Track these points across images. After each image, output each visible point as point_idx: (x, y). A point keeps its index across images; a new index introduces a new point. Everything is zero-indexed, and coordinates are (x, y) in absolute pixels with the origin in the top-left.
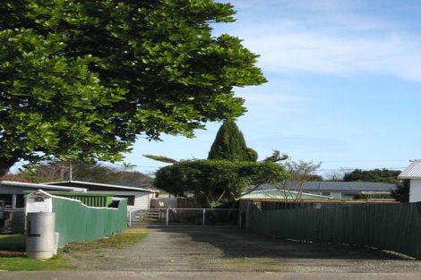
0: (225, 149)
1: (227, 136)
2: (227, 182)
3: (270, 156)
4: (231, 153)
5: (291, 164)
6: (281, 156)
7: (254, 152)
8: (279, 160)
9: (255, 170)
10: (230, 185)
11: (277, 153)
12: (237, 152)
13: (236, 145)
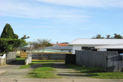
0: (6, 34)
1: (7, 30)
2: (4, 46)
3: (23, 37)
4: (8, 36)
5: (40, 40)
6: (27, 37)
7: (17, 35)
8: (27, 38)
9: (14, 42)
10: (5, 47)
11: (25, 36)
12: (11, 36)
13: (10, 33)
